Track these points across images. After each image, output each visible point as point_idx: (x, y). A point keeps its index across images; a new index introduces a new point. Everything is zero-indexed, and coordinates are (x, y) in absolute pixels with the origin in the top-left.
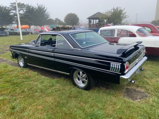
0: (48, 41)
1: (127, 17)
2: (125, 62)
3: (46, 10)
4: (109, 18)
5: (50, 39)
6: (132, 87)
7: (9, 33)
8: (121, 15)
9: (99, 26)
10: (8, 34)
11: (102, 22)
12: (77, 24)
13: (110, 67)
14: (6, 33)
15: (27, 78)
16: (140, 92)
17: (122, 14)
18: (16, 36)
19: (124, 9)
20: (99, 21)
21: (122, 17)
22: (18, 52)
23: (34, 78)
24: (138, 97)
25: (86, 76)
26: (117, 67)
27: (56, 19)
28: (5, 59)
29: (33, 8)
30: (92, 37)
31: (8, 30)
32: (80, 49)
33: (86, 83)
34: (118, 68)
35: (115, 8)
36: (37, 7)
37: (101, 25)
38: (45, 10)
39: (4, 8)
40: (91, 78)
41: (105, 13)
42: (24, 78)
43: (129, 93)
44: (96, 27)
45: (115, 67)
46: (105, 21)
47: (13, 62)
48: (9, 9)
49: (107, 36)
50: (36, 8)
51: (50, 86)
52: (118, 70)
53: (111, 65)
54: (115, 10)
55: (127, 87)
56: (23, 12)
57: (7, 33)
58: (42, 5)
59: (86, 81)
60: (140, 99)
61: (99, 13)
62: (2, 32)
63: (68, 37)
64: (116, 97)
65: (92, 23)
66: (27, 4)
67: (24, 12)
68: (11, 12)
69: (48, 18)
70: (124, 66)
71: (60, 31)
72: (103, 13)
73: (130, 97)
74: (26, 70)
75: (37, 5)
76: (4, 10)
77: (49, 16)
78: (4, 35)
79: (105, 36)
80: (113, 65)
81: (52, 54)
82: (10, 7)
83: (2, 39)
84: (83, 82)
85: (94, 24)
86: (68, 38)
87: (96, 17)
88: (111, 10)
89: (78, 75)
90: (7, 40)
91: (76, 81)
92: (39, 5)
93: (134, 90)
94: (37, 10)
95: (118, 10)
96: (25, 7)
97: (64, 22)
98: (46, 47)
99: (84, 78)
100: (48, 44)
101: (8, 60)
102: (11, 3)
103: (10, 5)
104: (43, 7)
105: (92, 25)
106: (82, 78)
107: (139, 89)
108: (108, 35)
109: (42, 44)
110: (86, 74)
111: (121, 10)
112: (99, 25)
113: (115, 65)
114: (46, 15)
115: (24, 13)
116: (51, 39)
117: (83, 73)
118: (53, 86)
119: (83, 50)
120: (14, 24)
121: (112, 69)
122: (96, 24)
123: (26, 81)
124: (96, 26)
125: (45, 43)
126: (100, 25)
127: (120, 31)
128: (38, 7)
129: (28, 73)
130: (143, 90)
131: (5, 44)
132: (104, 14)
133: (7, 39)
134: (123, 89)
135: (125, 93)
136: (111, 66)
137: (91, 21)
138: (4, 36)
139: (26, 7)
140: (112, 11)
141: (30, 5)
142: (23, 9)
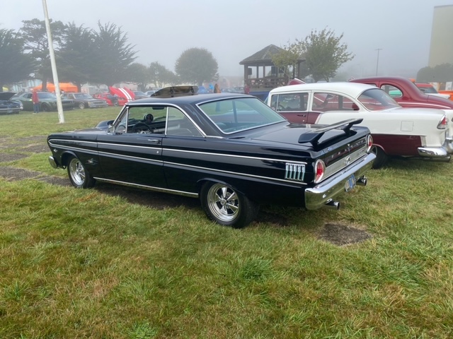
0: (142, 121)
1: (349, 57)
2: (314, 160)
3: (123, 40)
4: (299, 62)
5: (147, 118)
6: (339, 222)
7: (23, 106)
8: (334, 53)
9: (273, 83)
10: (22, 108)
11: (281, 72)
12: (213, 80)
13: (285, 171)
14: (15, 105)
15: (97, 208)
16: (356, 231)
17: (337, 49)
18: (44, 115)
19: (342, 36)
20: (274, 70)
21: (337, 57)
22: (69, 149)
23: (114, 209)
24: (350, 240)
25: (236, 197)
26: (299, 171)
27: (153, 64)
28: (30, 170)
29: (86, 34)
30: (253, 112)
31: (21, 97)
32: (221, 138)
33: (236, 213)
34: (301, 173)
35: (317, 34)
36: (98, 31)
37: (278, 80)
38: (120, 39)
39: (4, 35)
40: (247, 200)
41: (290, 48)
42: (90, 209)
43: (331, 233)
44: (266, 87)
45: (295, 170)
46: (291, 69)
47: (54, 176)
48: (20, 37)
49: (289, 109)
50: (96, 34)
51: (154, 223)
52: (300, 178)
53: (287, 167)
54: (317, 38)
55: (327, 222)
56: (58, 46)
57: (19, 106)
58: (111, 27)
59: (235, 209)
60: (353, 242)
61: (272, 49)
62: (5, 103)
63: (193, 110)
64: (300, 238)
65: (254, 75)
66: (71, 23)
67: (62, 45)
68: (26, 45)
69: (131, 63)
70: (312, 168)
71: (172, 97)
72: (283, 48)
73: (333, 240)
74: (90, 193)
75: (100, 25)
76: (7, 41)
77: (132, 57)
78: (10, 112)
79: (284, 109)
80: (291, 167)
81: (158, 150)
82: (22, 32)
83: (9, 123)
84: (230, 212)
85: (259, 77)
86: (194, 113)
87: (263, 58)
88: (306, 38)
89: (217, 196)
90: (22, 123)
91: (214, 209)
92: (104, 27)
93: (343, 226)
94: (97, 39)
95: (324, 38)
96: (64, 32)
97: (175, 73)
98: (141, 135)
99: (230, 201)
100: (144, 130)
101: (40, 172)
102: (26, 22)
103: (22, 25)
104: (116, 31)
105: (254, 81)
106: (227, 202)
107: (353, 226)
108: (292, 107)
109: (130, 129)
110: (236, 192)
111: (333, 38)
112: (272, 80)
113: (295, 167)
114: (123, 53)
115: (62, 49)
116: (150, 117)
117: (229, 191)
118: (161, 222)
119: (228, 139)
120: (32, 79)
121: (288, 176)
122: (265, 78)
123: (97, 215)
124: (266, 84)
125: (136, 126)
126: (275, 81)
127: (325, 96)
128: (102, 31)
129: (97, 199)
130: (362, 227)
131: (20, 134)
132: (287, 50)
133: (21, 121)
134: (320, 226)
135: (321, 233)
136: (287, 169)
137: (251, 69)
138: (9, 114)
139: (66, 31)
140: (309, 41)
141: (78, 26)
142: (60, 37)
